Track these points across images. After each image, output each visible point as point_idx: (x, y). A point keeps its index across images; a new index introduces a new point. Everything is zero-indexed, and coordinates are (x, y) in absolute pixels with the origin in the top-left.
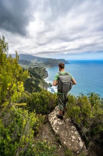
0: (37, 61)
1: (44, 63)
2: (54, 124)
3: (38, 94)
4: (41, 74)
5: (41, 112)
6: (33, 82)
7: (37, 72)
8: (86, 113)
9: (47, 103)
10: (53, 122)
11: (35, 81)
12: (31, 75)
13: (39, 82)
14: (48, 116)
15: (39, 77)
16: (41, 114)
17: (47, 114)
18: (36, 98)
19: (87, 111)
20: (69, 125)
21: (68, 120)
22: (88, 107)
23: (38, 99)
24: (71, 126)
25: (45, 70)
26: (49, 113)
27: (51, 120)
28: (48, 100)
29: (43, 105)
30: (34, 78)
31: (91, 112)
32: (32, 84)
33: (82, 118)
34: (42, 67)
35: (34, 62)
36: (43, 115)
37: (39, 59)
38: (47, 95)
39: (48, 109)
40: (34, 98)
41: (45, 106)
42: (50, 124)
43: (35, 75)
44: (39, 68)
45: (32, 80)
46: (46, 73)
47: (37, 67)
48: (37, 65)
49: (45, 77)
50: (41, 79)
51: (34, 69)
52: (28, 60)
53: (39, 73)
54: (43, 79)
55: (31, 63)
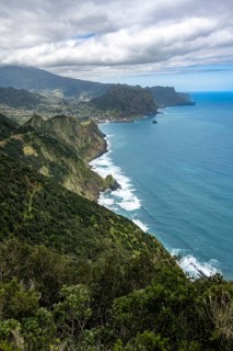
0: (66, 95)
1: (94, 101)
4: (79, 144)
6: (44, 171)
7: (63, 134)
11: (52, 165)
12: (38, 142)
13: (66, 171)
15: (69, 153)
25: (93, 128)
30: (46, 155)
34: (86, 119)
37: (73, 87)
43: (52, 143)
44: (70, 119)
45: (40, 161)
46: (99, 138)
47: (63, 116)
48: (64, 108)
49: (94, 153)
50: (76, 160)
51: (50, 121)
52: (32, 91)
53: (71, 138)
54: (85, 161)
55: (44, 103)
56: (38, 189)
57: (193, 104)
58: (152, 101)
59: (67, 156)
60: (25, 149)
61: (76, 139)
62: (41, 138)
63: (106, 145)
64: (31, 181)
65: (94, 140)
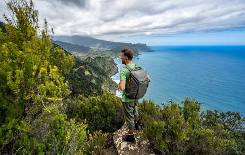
0: (100, 47)
1: (112, 50)
2: (122, 149)
3: (98, 98)
4: (107, 69)
5: (101, 129)
6: (93, 81)
7: (100, 64)
8: (174, 131)
9: (112, 115)
10: (120, 145)
11: (97, 79)
12: (91, 69)
13: (102, 81)
14: (113, 135)
15: (104, 73)
16: (100, 131)
17: (111, 131)
18: (94, 105)
19: (176, 128)
20: (146, 151)
21: (144, 142)
22: (178, 122)
23: (97, 107)
24: (150, 152)
25: (112, 61)
26: (115, 131)
27: (117, 142)
28: (113, 109)
29: (106, 117)
30: (94, 74)
31: (183, 130)
32: (91, 84)
33: (168, 141)
34: (109, 57)
35: (95, 48)
36: (103, 133)
37: (104, 43)
38: (114, 101)
39: (113, 123)
41: (108, 118)
42: (115, 148)
43: (96, 69)
44: (103, 58)
45: (91, 77)
46: (115, 66)
47: (100, 57)
48: (99, 53)
49: (113, 73)
50: (107, 76)
51: (94, 59)
52: (86, 46)
53: (103, 66)
54: (109, 76)
55: (91, 51)
56: (95, 92)
57: (154, 51)
58: (137, 50)
59: (103, 75)
60: (85, 72)
61: (105, 66)
62: (92, 67)
63: (118, 69)
64: (93, 89)
65: (113, 67)
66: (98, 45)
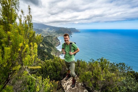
0: (49, 30)
1: (56, 32)
2: (67, 89)
3: (51, 61)
4: (53, 43)
5: (54, 79)
6: (46, 50)
7: (49, 40)
8: (97, 76)
9: (60, 70)
10: (66, 87)
11: (47, 49)
12: (44, 43)
13: (51, 50)
14: (61, 82)
15: (52, 45)
16: (54, 81)
17: (60, 80)
18: (48, 65)
19: (98, 74)
20: (82, 89)
21: (80, 84)
22: (99, 71)
23: (51, 66)
24: (84, 89)
25: (57, 38)
26: (62, 79)
27: (64, 86)
28: (60, 67)
29: (56, 72)
30: (46, 46)
31: (101, 75)
32: (44, 52)
33: (93, 82)
34: (54, 36)
35: (46, 30)
36: (56, 81)
37: (51, 28)
38: (60, 62)
39: (61, 75)
40: (47, 66)
41: (58, 72)
42: (64, 90)
43: (47, 43)
44: (51, 36)
45: (44, 48)
47: (49, 36)
48: (49, 33)
49: (57, 45)
50: (53, 47)
51: (46, 37)
52: (40, 29)
53: (51, 41)
54: (55, 47)
55: (43, 32)
56: (47, 57)
57: (80, 32)
58: (70, 32)
59: (51, 46)
60: (40, 45)
61: (53, 41)
62: (44, 42)
63: (60, 43)
64: (45, 55)
65: (57, 42)
66: (48, 29)
